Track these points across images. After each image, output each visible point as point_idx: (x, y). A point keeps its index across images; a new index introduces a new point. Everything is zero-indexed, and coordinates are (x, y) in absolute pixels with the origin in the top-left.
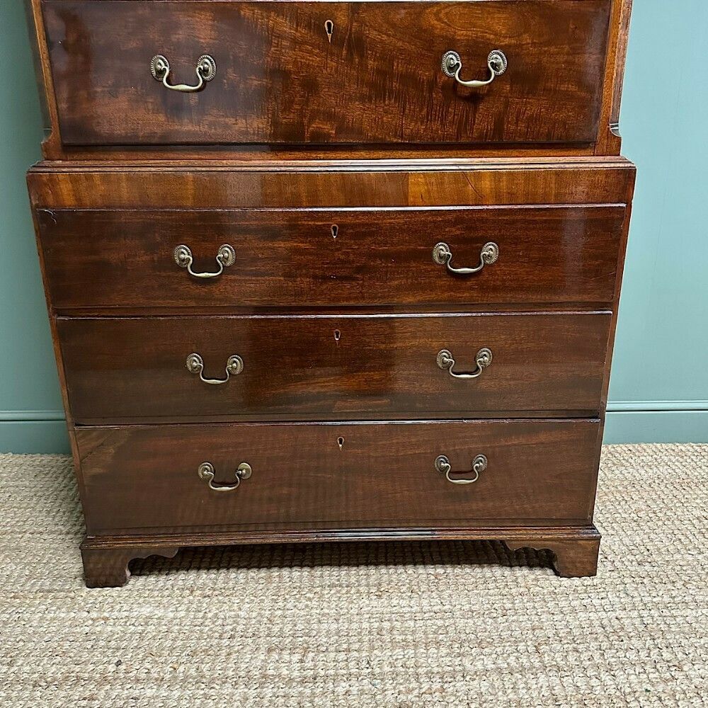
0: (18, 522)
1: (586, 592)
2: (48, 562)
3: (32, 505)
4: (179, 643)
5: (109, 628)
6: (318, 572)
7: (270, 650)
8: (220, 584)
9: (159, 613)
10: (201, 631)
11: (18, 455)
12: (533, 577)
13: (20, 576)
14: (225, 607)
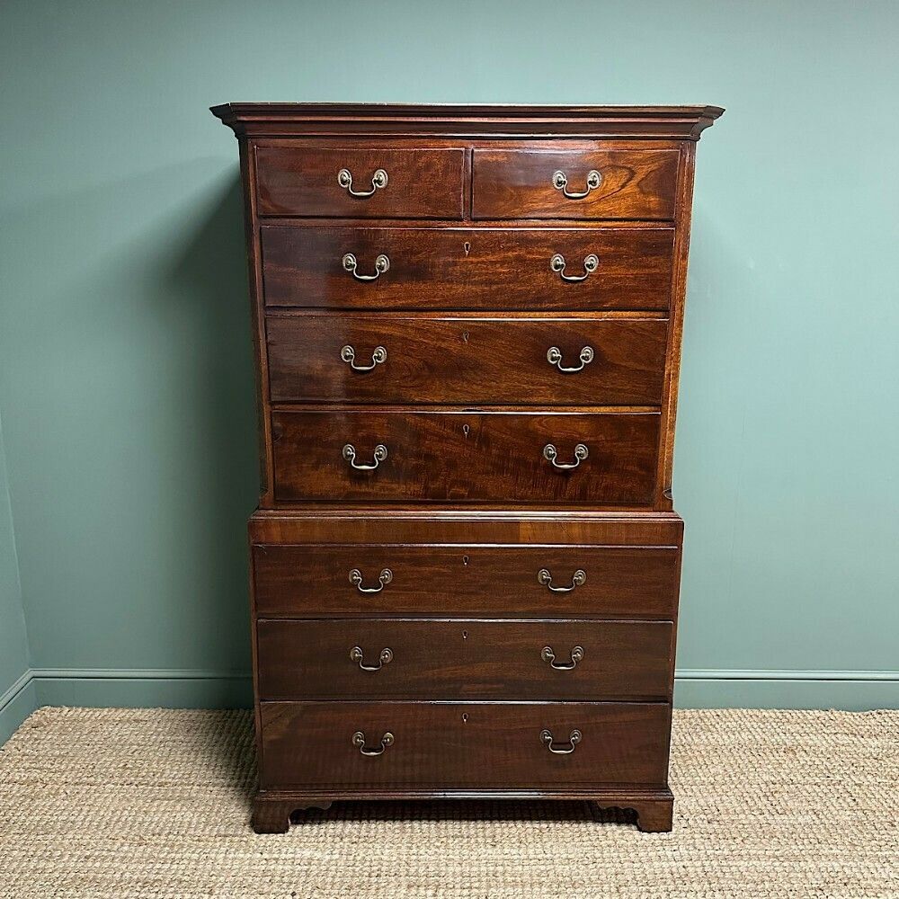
0: (184, 774)
1: (662, 845)
2: (218, 812)
3: (192, 759)
4: (337, 880)
5: (281, 867)
6: (443, 825)
7: (409, 887)
8: (363, 833)
9: (318, 855)
10: (354, 871)
11: (167, 710)
12: (620, 832)
13: (198, 823)
14: (370, 852)
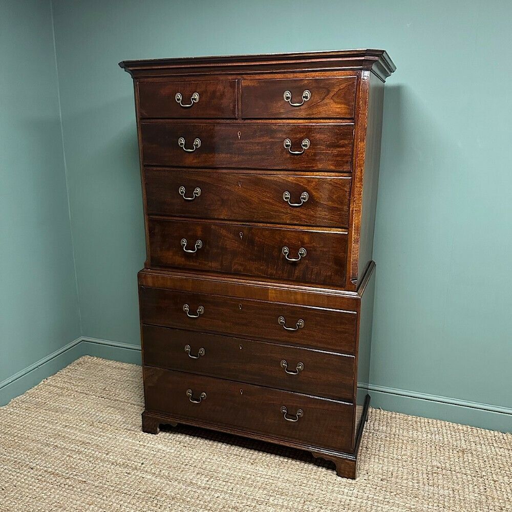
2: (133, 418)
4: (167, 462)
7: (198, 474)
9: (164, 448)
10: (176, 460)
13: (121, 421)
14: (190, 453)
